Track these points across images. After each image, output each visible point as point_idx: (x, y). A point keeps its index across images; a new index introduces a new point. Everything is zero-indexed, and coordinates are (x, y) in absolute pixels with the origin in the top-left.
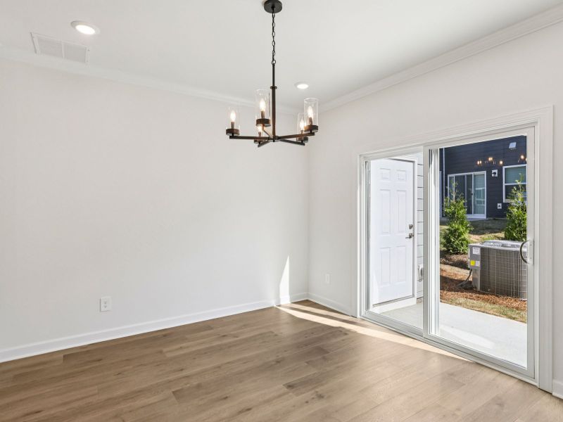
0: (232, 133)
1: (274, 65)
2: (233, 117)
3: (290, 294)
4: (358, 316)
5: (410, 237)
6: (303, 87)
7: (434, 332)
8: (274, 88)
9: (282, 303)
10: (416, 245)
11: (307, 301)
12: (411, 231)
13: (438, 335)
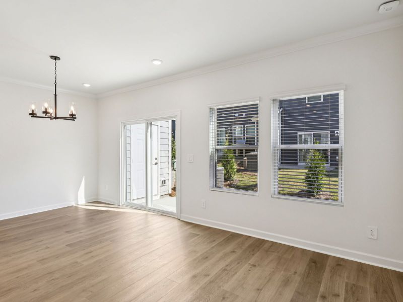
0: (33, 115)
1: (56, 85)
2: (33, 107)
3: (85, 198)
4: (121, 205)
5: (156, 164)
6: (87, 85)
7: (150, 206)
8: (56, 95)
9: (79, 204)
10: (159, 168)
11: (97, 201)
12: (156, 161)
13: (152, 207)
